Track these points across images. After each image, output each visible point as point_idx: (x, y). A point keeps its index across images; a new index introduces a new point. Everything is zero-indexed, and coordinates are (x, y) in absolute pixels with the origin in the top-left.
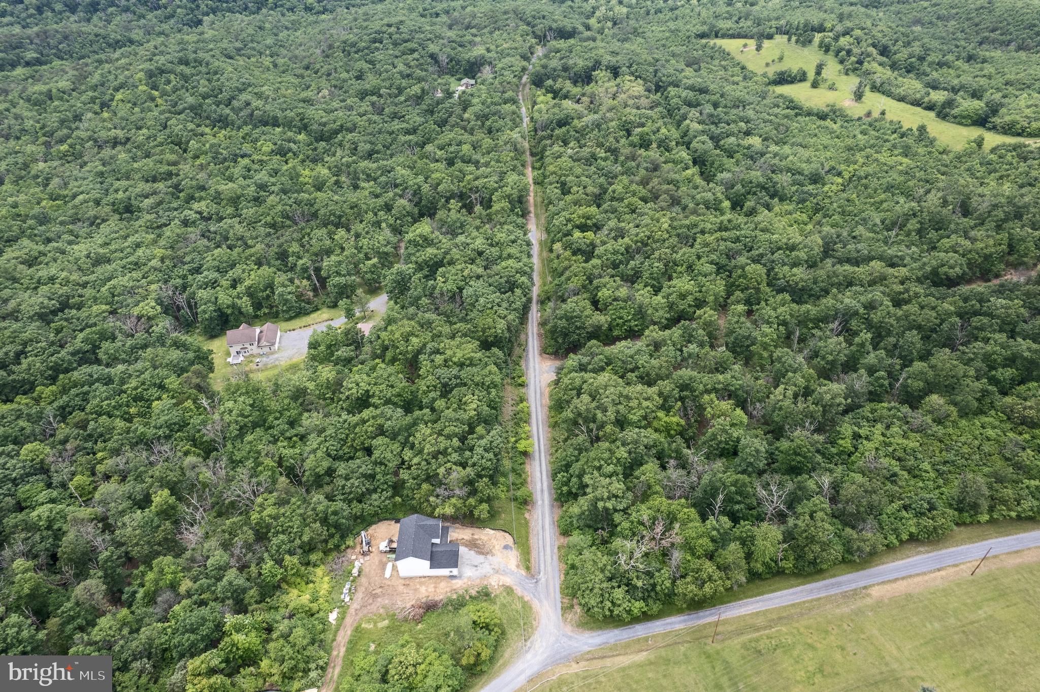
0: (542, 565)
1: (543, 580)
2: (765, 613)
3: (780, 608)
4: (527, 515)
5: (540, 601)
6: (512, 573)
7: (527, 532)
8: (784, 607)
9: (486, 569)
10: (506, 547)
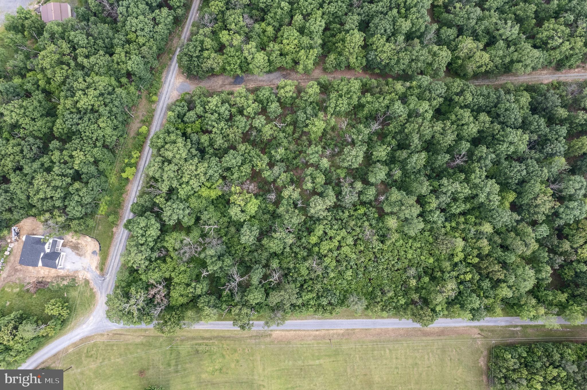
0: (110, 269)
1: (108, 279)
2: (211, 331)
3: (221, 330)
4: (114, 229)
5: (101, 293)
6: (92, 272)
7: (110, 243)
8: (223, 331)
9: (78, 266)
10: (94, 253)
